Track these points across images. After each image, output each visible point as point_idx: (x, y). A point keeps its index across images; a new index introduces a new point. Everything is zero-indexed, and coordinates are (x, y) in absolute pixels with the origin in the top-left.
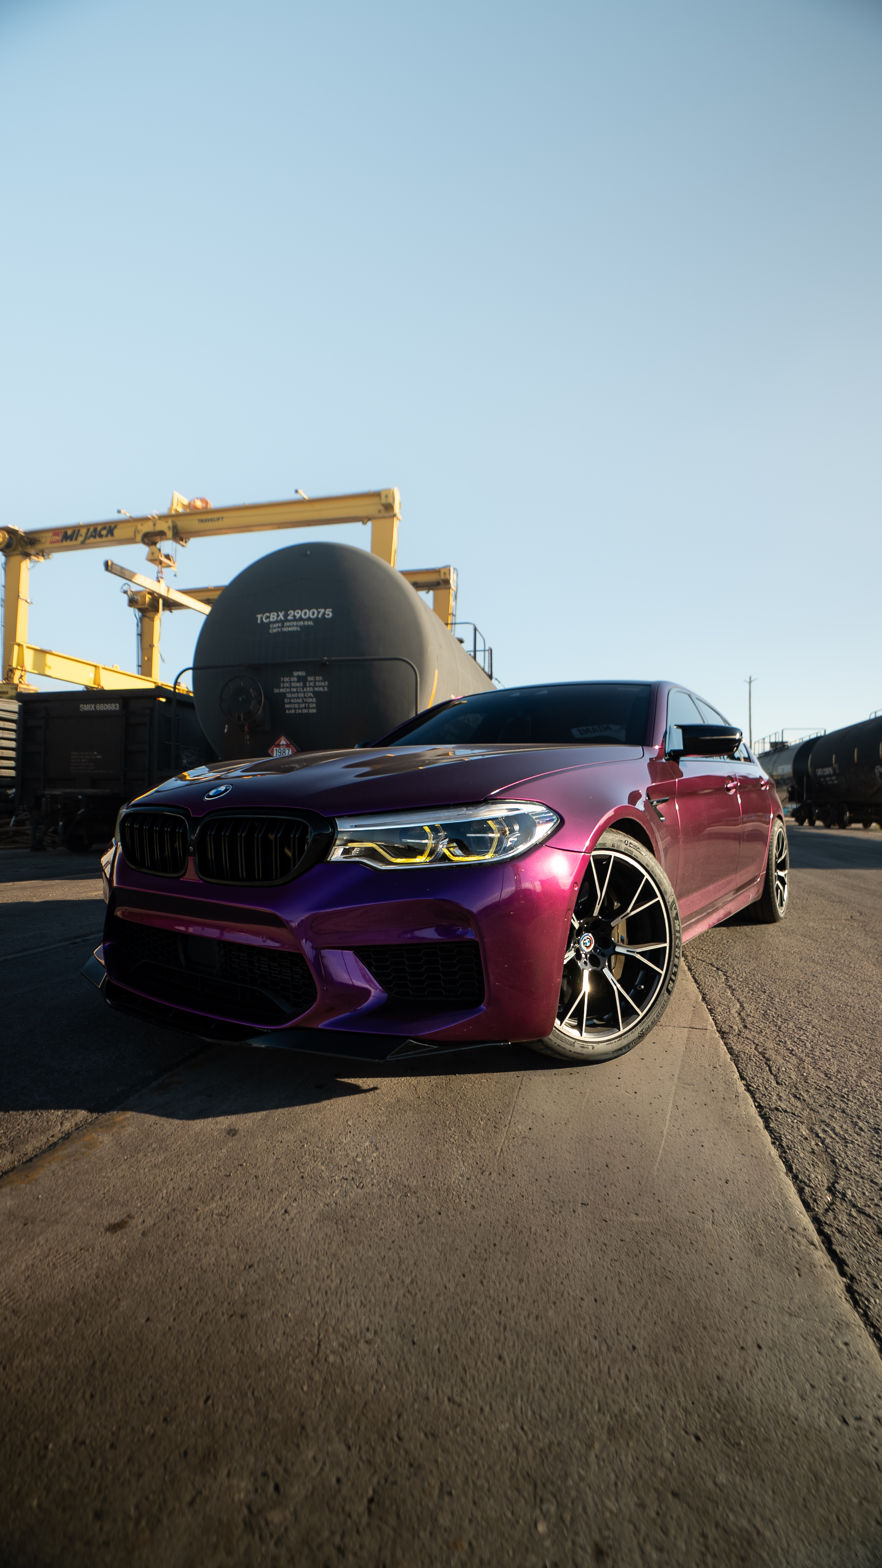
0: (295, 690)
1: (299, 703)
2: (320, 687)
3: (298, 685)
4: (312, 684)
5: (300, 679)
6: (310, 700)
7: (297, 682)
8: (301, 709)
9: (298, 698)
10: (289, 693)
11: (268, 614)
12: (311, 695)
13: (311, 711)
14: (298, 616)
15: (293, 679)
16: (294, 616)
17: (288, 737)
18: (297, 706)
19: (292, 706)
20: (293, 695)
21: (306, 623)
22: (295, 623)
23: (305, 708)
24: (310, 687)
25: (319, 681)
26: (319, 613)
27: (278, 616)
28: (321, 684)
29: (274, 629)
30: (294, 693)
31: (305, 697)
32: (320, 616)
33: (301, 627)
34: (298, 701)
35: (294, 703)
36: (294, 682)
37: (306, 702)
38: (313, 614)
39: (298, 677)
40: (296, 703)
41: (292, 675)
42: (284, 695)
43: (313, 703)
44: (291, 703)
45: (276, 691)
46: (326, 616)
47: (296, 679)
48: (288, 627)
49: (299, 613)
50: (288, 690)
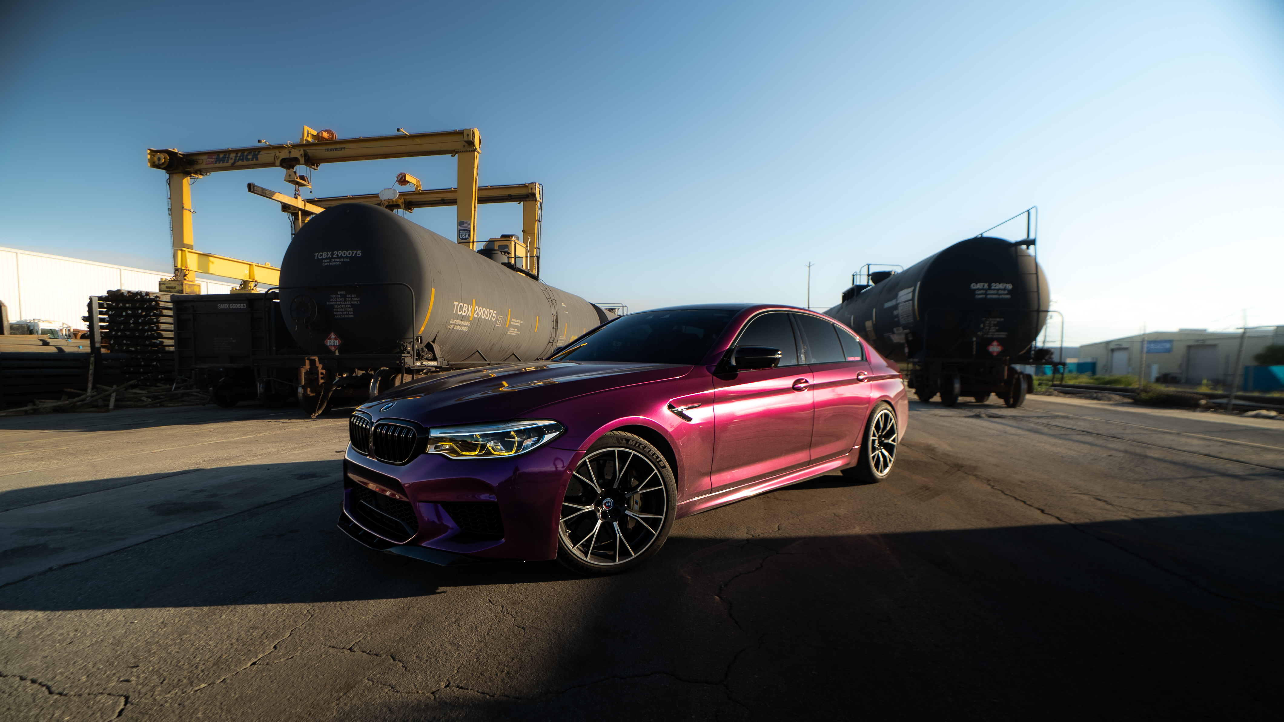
0: (339, 303)
1: (343, 311)
2: (355, 301)
3: (341, 300)
4: (349, 299)
5: (342, 296)
6: (349, 309)
7: (340, 298)
8: (345, 315)
9: (342, 308)
10: (335, 305)
11: (322, 253)
12: (350, 306)
13: (351, 316)
14: (340, 255)
15: (338, 296)
16: (337, 255)
17: (336, 333)
18: (341, 313)
19: (338, 313)
20: (339, 307)
21: (345, 260)
22: (338, 260)
23: (346, 314)
24: (349, 301)
25: (354, 297)
26: (353, 253)
27: (327, 255)
28: (356, 300)
29: (325, 263)
30: (339, 305)
31: (346, 308)
32: (353, 255)
33: (341, 262)
34: (342, 310)
35: (340, 312)
36: (339, 298)
37: (347, 311)
38: (349, 254)
39: (341, 294)
40: (341, 311)
41: (337, 294)
42: (333, 306)
43: (351, 311)
44: (337, 311)
45: (328, 303)
46: (358, 255)
47: (339, 296)
48: (334, 262)
49: (340, 253)
50: (335, 303)
